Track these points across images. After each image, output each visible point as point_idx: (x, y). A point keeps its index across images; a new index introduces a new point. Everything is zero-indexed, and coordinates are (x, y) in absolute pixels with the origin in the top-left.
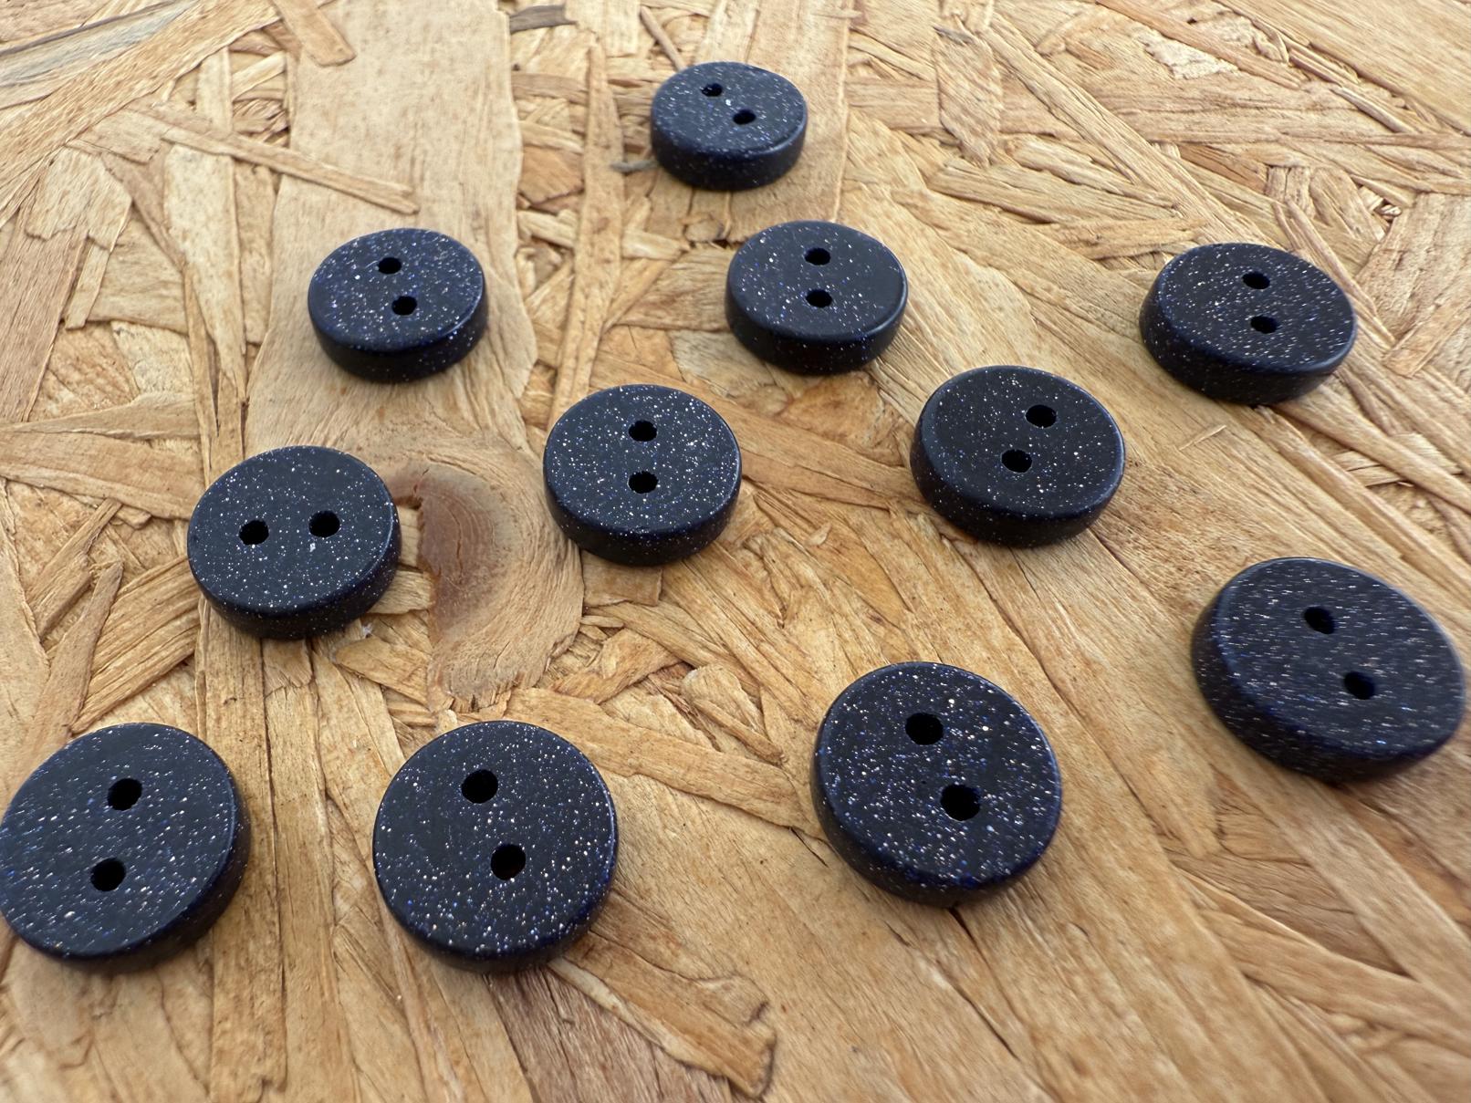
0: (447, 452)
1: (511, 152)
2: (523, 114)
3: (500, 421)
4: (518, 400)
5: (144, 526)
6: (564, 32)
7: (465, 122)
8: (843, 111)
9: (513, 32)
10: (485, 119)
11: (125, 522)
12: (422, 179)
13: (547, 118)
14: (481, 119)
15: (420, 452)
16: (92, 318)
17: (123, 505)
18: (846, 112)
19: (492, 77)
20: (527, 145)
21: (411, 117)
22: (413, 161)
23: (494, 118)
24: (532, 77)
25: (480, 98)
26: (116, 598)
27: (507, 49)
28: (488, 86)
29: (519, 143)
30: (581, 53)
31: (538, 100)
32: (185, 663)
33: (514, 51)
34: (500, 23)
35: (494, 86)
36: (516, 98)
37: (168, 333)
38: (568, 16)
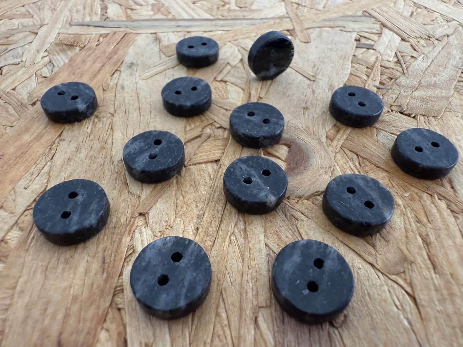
0: (302, 137)
1: (346, 74)
2: (352, 67)
3: (320, 135)
4: (327, 132)
5: (219, 128)
6: (372, 51)
7: (335, 64)
8: (452, 91)
9: (357, 47)
10: (341, 65)
11: (214, 125)
12: (319, 74)
13: (359, 69)
14: (340, 65)
15: (295, 135)
16: (223, 80)
17: (215, 122)
18: (453, 92)
19: (347, 56)
20: (351, 74)
21: (321, 59)
22: (317, 69)
23: (344, 65)
24: (358, 59)
25: (342, 60)
26: (206, 140)
27: (353, 51)
28: (345, 58)
29: (349, 73)
30: (375, 57)
31: (359, 65)
32: (217, 161)
33: (355, 51)
34: (353, 45)
35: (347, 58)
36: (352, 63)
37: (240, 89)
38: (374, 47)
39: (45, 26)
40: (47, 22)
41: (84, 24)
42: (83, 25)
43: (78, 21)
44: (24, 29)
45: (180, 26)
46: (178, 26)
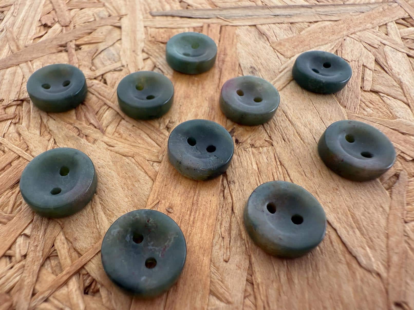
39: (125, 17)
40: (123, 12)
41: (167, 14)
42: (166, 16)
43: (158, 10)
44: (103, 22)
45: (278, 15)
46: (275, 16)
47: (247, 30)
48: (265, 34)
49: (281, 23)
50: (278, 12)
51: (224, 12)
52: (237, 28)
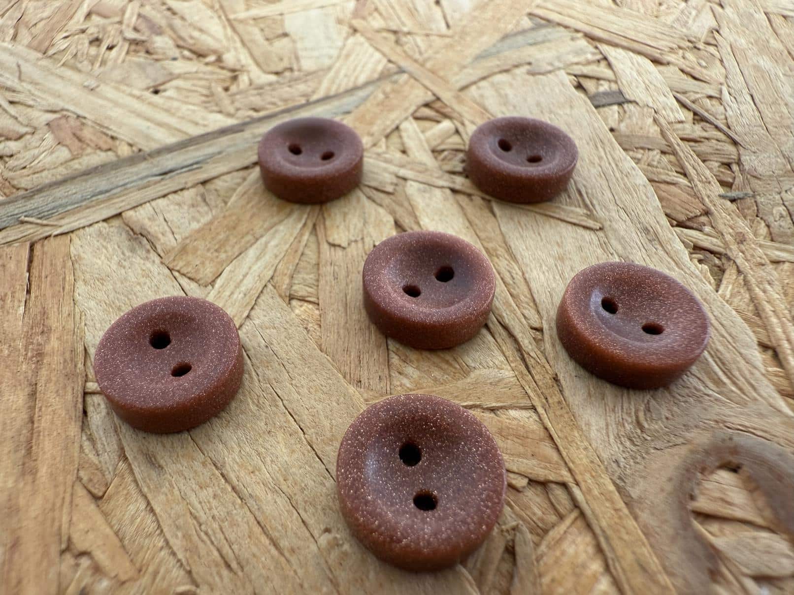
0: (736, 420)
1: (644, 186)
2: (635, 160)
3: (763, 394)
4: (765, 376)
6: (632, 108)
9: (596, 107)
12: (593, 205)
13: (654, 163)
14: (610, 164)
15: (716, 421)
19: (602, 136)
20: (651, 181)
23: (619, 164)
24: (629, 136)
25: (601, 150)
28: (602, 142)
29: (646, 180)
30: (650, 121)
31: (642, 151)
34: (584, 101)
35: (607, 141)
36: (626, 150)
38: (627, 97)
45: (171, 171)
46: (165, 173)
47: (100, 234)
48: (144, 233)
49: (182, 190)
50: (169, 161)
51: (38, 202)
52: (73, 236)
